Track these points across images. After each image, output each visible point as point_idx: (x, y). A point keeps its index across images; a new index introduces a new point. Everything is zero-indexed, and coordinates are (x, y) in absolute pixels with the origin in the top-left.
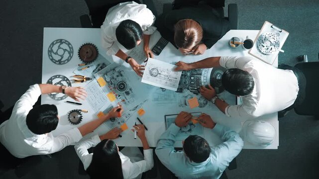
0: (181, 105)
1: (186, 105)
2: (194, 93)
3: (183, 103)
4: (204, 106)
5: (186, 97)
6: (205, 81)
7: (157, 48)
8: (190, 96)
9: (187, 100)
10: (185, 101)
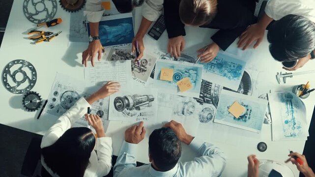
0: (178, 112)
1: (183, 114)
2: (198, 101)
3: (180, 110)
4: (206, 122)
5: (186, 103)
6: (216, 89)
7: (156, 30)
8: (191, 104)
9: (186, 107)
10: (184, 109)
